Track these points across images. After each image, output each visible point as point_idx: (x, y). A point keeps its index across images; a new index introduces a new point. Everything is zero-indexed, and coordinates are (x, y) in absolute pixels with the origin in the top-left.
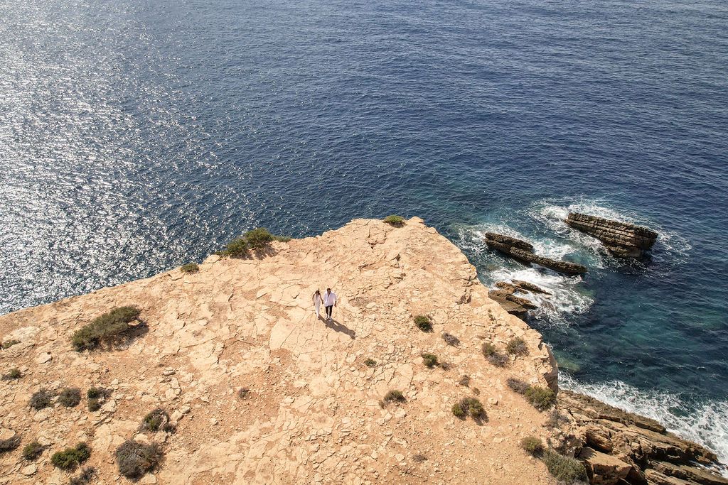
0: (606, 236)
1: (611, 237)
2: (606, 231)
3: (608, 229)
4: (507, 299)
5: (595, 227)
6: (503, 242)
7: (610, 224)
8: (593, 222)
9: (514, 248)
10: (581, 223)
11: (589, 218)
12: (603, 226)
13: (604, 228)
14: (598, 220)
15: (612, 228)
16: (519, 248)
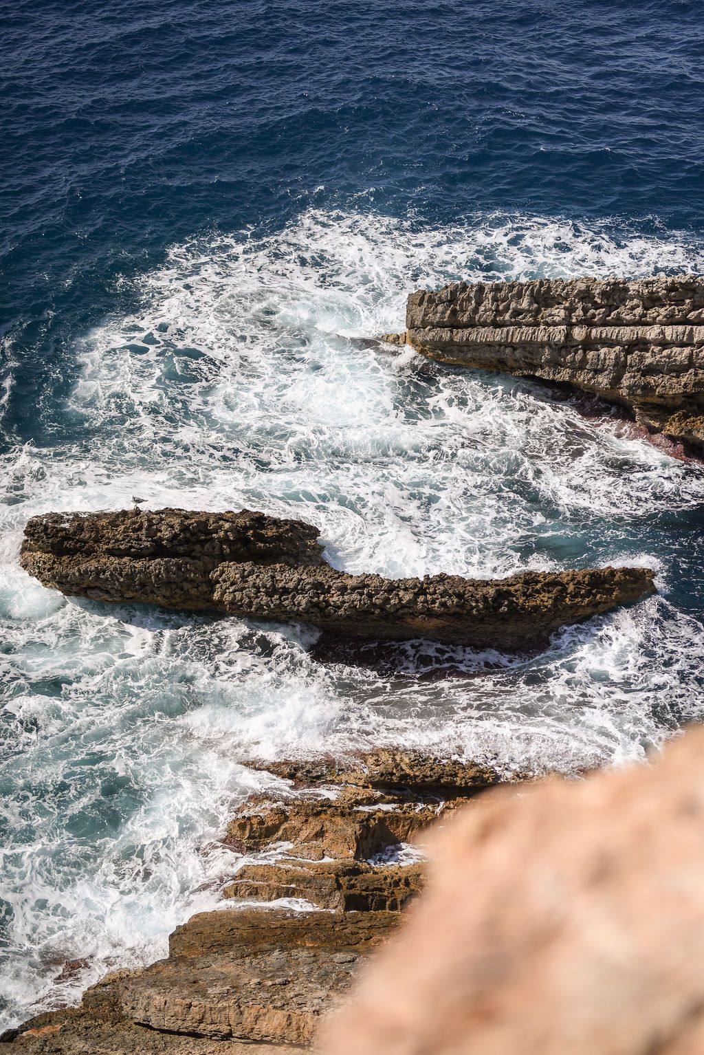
0: (651, 370)
1: (679, 370)
2: (641, 344)
3: (652, 333)
4: (352, 902)
5: (579, 333)
6: (158, 550)
7: (652, 301)
8: (559, 313)
9: (232, 570)
10: (498, 335)
11: (534, 298)
12: (619, 322)
13: (627, 333)
14: (586, 296)
15: (671, 321)
16: (263, 558)
